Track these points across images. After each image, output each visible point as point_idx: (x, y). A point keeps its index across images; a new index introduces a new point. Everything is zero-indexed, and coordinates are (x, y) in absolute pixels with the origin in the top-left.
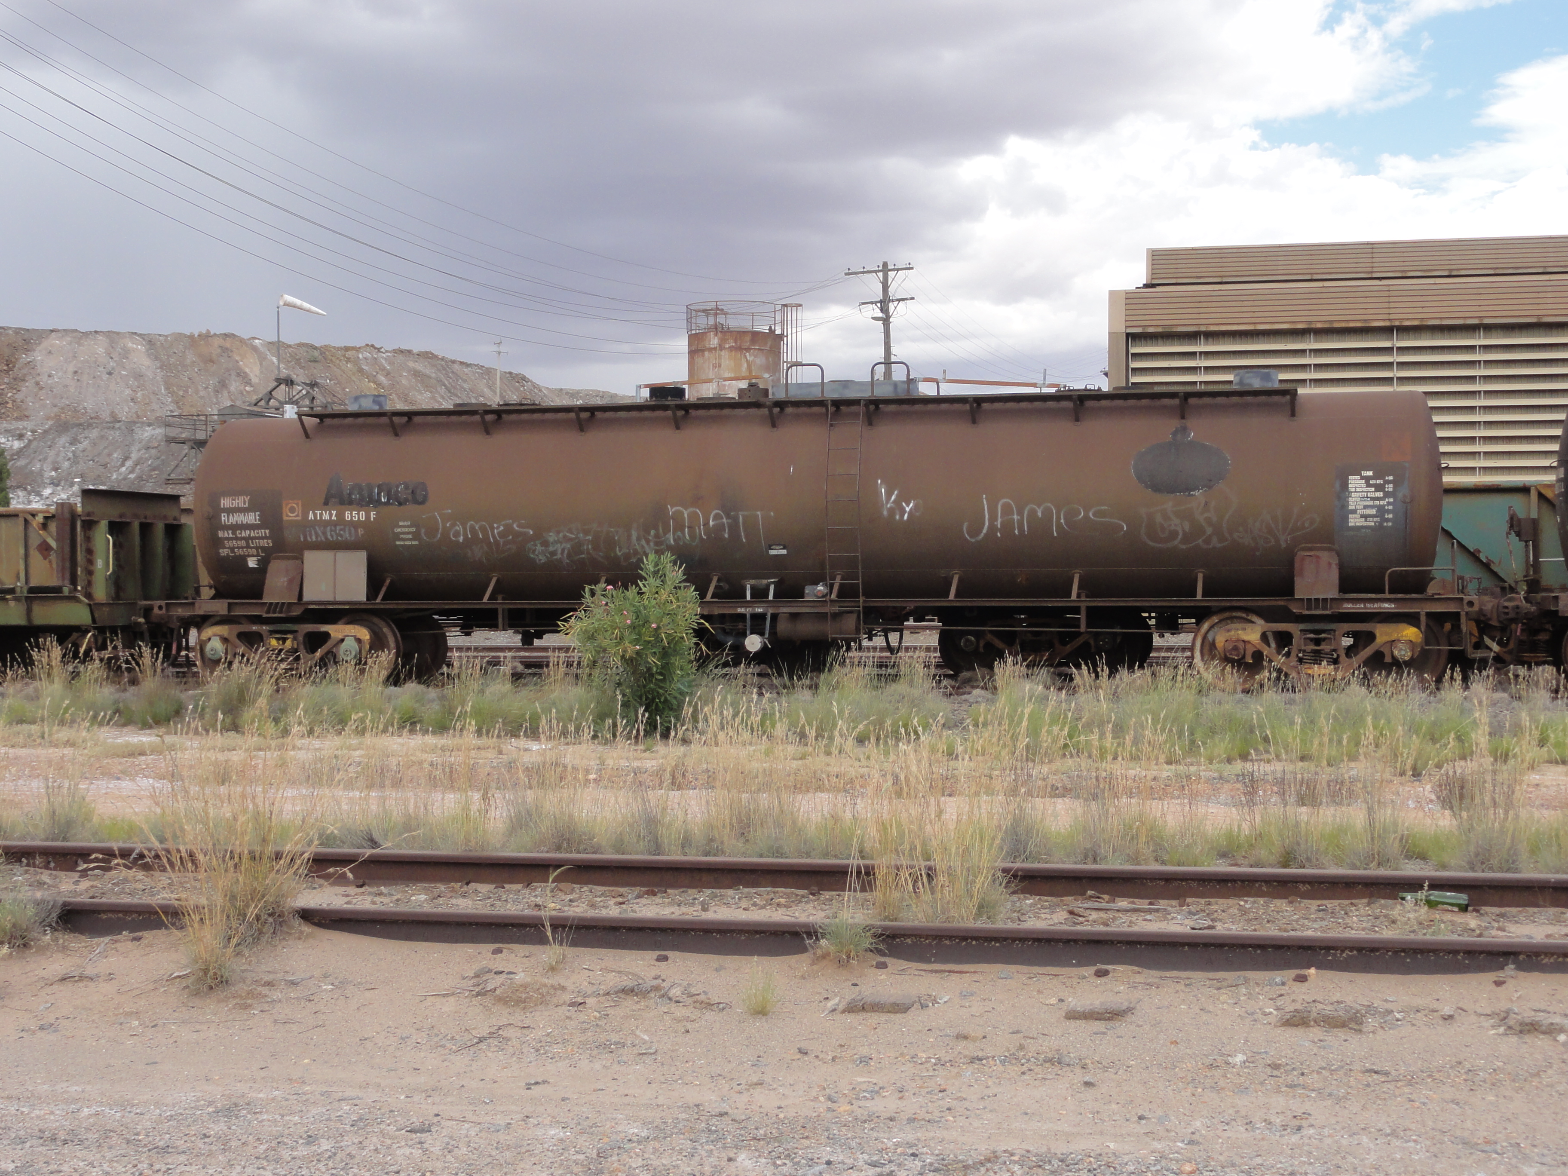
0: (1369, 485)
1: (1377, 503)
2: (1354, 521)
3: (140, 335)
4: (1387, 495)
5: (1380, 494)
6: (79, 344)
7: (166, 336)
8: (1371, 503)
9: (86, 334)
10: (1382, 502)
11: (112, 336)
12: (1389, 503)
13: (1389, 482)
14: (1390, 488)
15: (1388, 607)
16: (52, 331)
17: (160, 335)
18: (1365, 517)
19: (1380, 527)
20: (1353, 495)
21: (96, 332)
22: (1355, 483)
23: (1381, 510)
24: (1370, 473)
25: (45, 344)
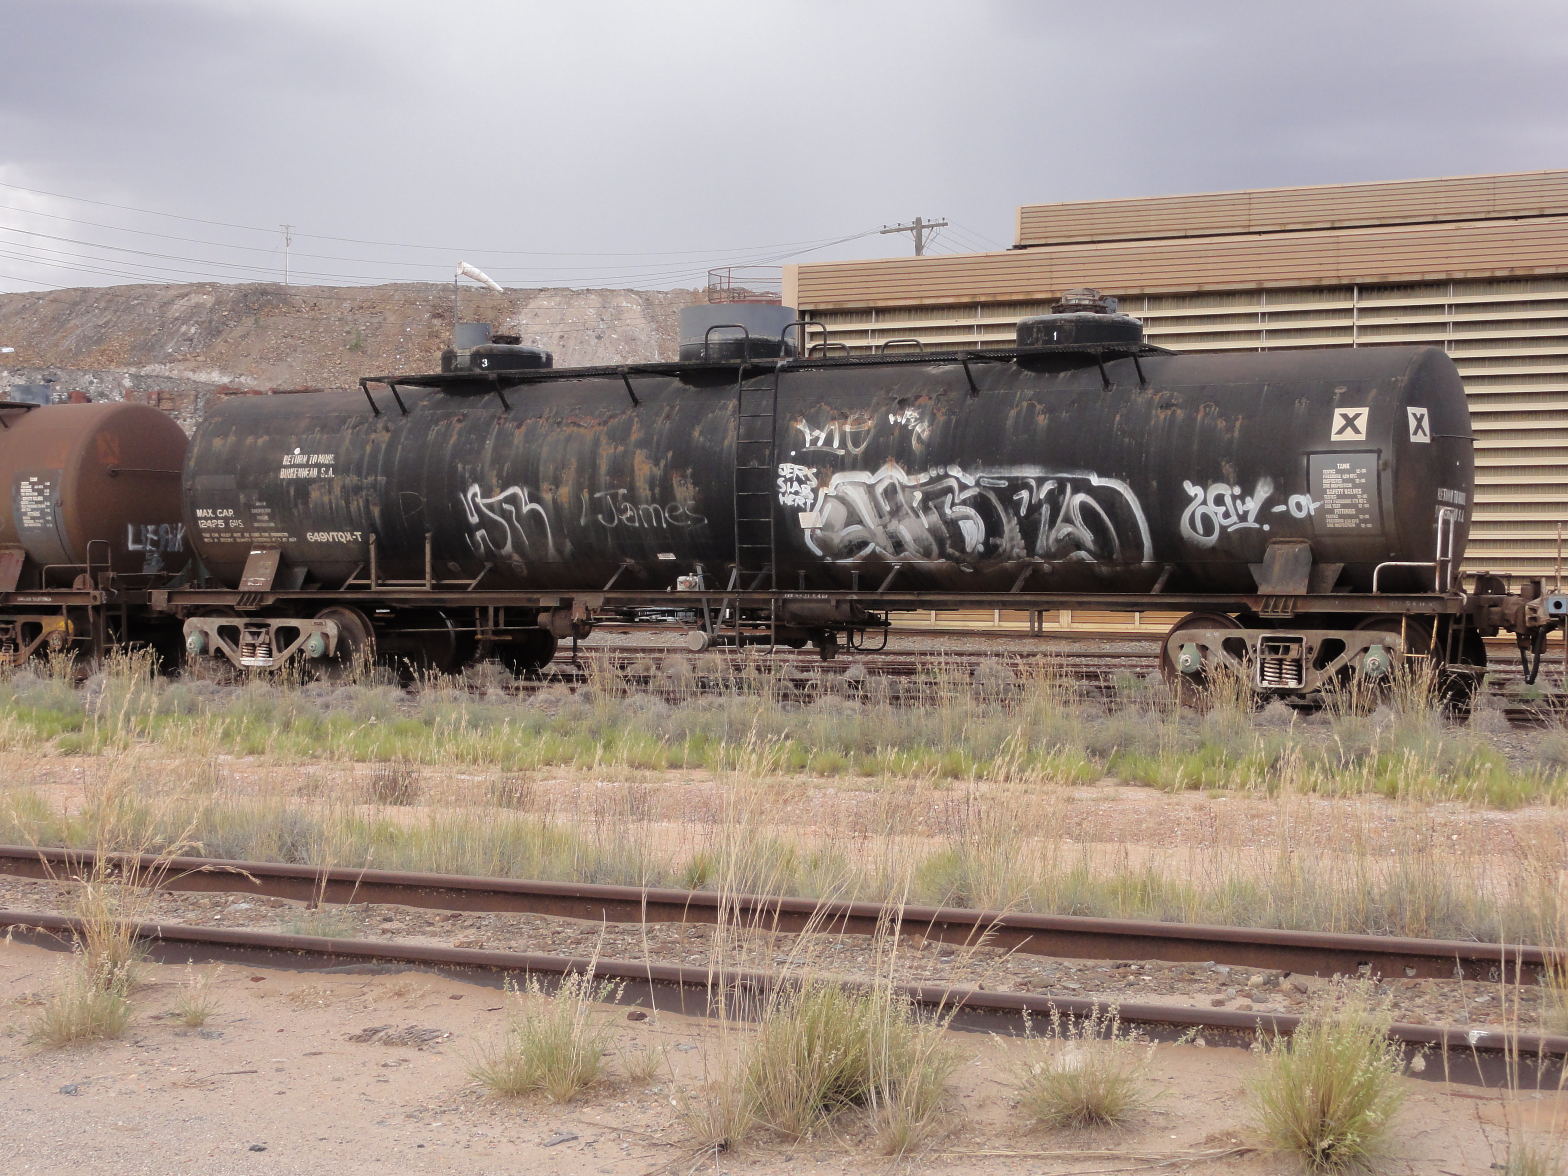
0: (34, 490)
1: (40, 506)
2: (28, 523)
3: (638, 293)
4: (46, 499)
5: (41, 498)
6: (570, 306)
7: (666, 293)
8: (35, 506)
9: (578, 293)
10: (43, 506)
11: (605, 294)
12: (47, 507)
13: (46, 487)
14: (47, 492)
15: (47, 600)
16: (541, 290)
17: (659, 292)
18: (33, 518)
19: (44, 529)
20: (24, 499)
21: (588, 290)
22: (25, 488)
23: (43, 513)
24: (35, 479)
25: (533, 304)
